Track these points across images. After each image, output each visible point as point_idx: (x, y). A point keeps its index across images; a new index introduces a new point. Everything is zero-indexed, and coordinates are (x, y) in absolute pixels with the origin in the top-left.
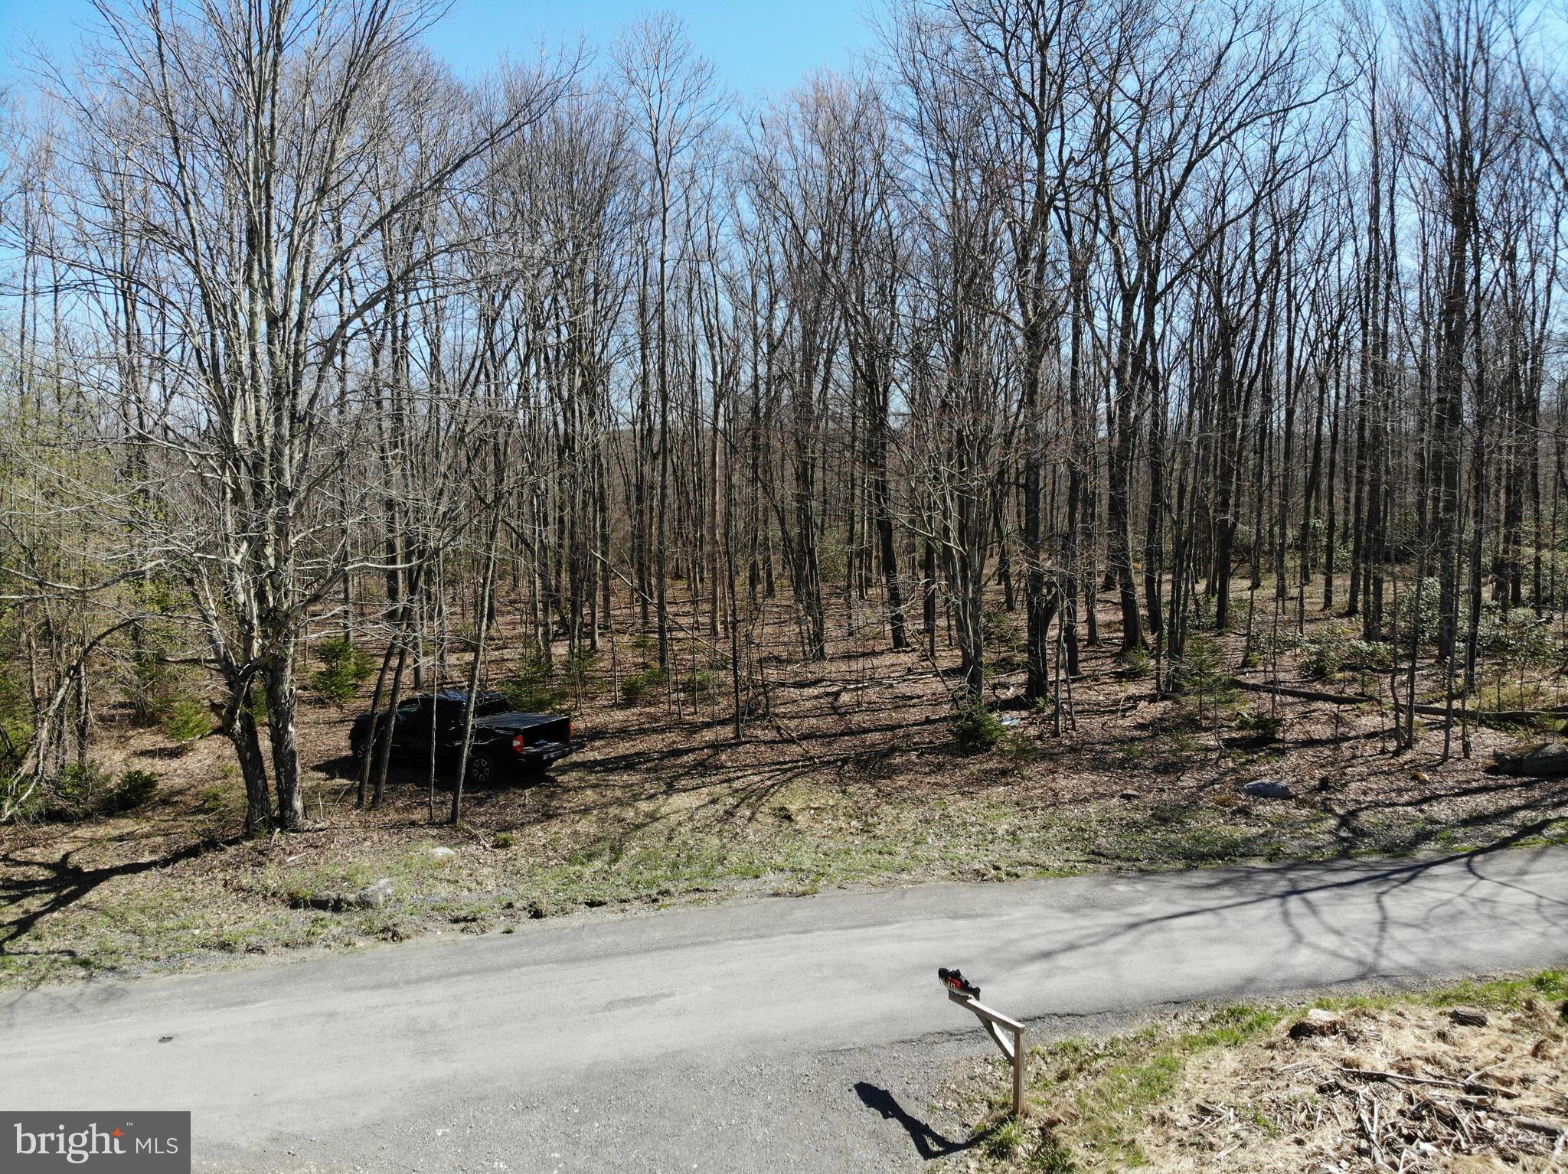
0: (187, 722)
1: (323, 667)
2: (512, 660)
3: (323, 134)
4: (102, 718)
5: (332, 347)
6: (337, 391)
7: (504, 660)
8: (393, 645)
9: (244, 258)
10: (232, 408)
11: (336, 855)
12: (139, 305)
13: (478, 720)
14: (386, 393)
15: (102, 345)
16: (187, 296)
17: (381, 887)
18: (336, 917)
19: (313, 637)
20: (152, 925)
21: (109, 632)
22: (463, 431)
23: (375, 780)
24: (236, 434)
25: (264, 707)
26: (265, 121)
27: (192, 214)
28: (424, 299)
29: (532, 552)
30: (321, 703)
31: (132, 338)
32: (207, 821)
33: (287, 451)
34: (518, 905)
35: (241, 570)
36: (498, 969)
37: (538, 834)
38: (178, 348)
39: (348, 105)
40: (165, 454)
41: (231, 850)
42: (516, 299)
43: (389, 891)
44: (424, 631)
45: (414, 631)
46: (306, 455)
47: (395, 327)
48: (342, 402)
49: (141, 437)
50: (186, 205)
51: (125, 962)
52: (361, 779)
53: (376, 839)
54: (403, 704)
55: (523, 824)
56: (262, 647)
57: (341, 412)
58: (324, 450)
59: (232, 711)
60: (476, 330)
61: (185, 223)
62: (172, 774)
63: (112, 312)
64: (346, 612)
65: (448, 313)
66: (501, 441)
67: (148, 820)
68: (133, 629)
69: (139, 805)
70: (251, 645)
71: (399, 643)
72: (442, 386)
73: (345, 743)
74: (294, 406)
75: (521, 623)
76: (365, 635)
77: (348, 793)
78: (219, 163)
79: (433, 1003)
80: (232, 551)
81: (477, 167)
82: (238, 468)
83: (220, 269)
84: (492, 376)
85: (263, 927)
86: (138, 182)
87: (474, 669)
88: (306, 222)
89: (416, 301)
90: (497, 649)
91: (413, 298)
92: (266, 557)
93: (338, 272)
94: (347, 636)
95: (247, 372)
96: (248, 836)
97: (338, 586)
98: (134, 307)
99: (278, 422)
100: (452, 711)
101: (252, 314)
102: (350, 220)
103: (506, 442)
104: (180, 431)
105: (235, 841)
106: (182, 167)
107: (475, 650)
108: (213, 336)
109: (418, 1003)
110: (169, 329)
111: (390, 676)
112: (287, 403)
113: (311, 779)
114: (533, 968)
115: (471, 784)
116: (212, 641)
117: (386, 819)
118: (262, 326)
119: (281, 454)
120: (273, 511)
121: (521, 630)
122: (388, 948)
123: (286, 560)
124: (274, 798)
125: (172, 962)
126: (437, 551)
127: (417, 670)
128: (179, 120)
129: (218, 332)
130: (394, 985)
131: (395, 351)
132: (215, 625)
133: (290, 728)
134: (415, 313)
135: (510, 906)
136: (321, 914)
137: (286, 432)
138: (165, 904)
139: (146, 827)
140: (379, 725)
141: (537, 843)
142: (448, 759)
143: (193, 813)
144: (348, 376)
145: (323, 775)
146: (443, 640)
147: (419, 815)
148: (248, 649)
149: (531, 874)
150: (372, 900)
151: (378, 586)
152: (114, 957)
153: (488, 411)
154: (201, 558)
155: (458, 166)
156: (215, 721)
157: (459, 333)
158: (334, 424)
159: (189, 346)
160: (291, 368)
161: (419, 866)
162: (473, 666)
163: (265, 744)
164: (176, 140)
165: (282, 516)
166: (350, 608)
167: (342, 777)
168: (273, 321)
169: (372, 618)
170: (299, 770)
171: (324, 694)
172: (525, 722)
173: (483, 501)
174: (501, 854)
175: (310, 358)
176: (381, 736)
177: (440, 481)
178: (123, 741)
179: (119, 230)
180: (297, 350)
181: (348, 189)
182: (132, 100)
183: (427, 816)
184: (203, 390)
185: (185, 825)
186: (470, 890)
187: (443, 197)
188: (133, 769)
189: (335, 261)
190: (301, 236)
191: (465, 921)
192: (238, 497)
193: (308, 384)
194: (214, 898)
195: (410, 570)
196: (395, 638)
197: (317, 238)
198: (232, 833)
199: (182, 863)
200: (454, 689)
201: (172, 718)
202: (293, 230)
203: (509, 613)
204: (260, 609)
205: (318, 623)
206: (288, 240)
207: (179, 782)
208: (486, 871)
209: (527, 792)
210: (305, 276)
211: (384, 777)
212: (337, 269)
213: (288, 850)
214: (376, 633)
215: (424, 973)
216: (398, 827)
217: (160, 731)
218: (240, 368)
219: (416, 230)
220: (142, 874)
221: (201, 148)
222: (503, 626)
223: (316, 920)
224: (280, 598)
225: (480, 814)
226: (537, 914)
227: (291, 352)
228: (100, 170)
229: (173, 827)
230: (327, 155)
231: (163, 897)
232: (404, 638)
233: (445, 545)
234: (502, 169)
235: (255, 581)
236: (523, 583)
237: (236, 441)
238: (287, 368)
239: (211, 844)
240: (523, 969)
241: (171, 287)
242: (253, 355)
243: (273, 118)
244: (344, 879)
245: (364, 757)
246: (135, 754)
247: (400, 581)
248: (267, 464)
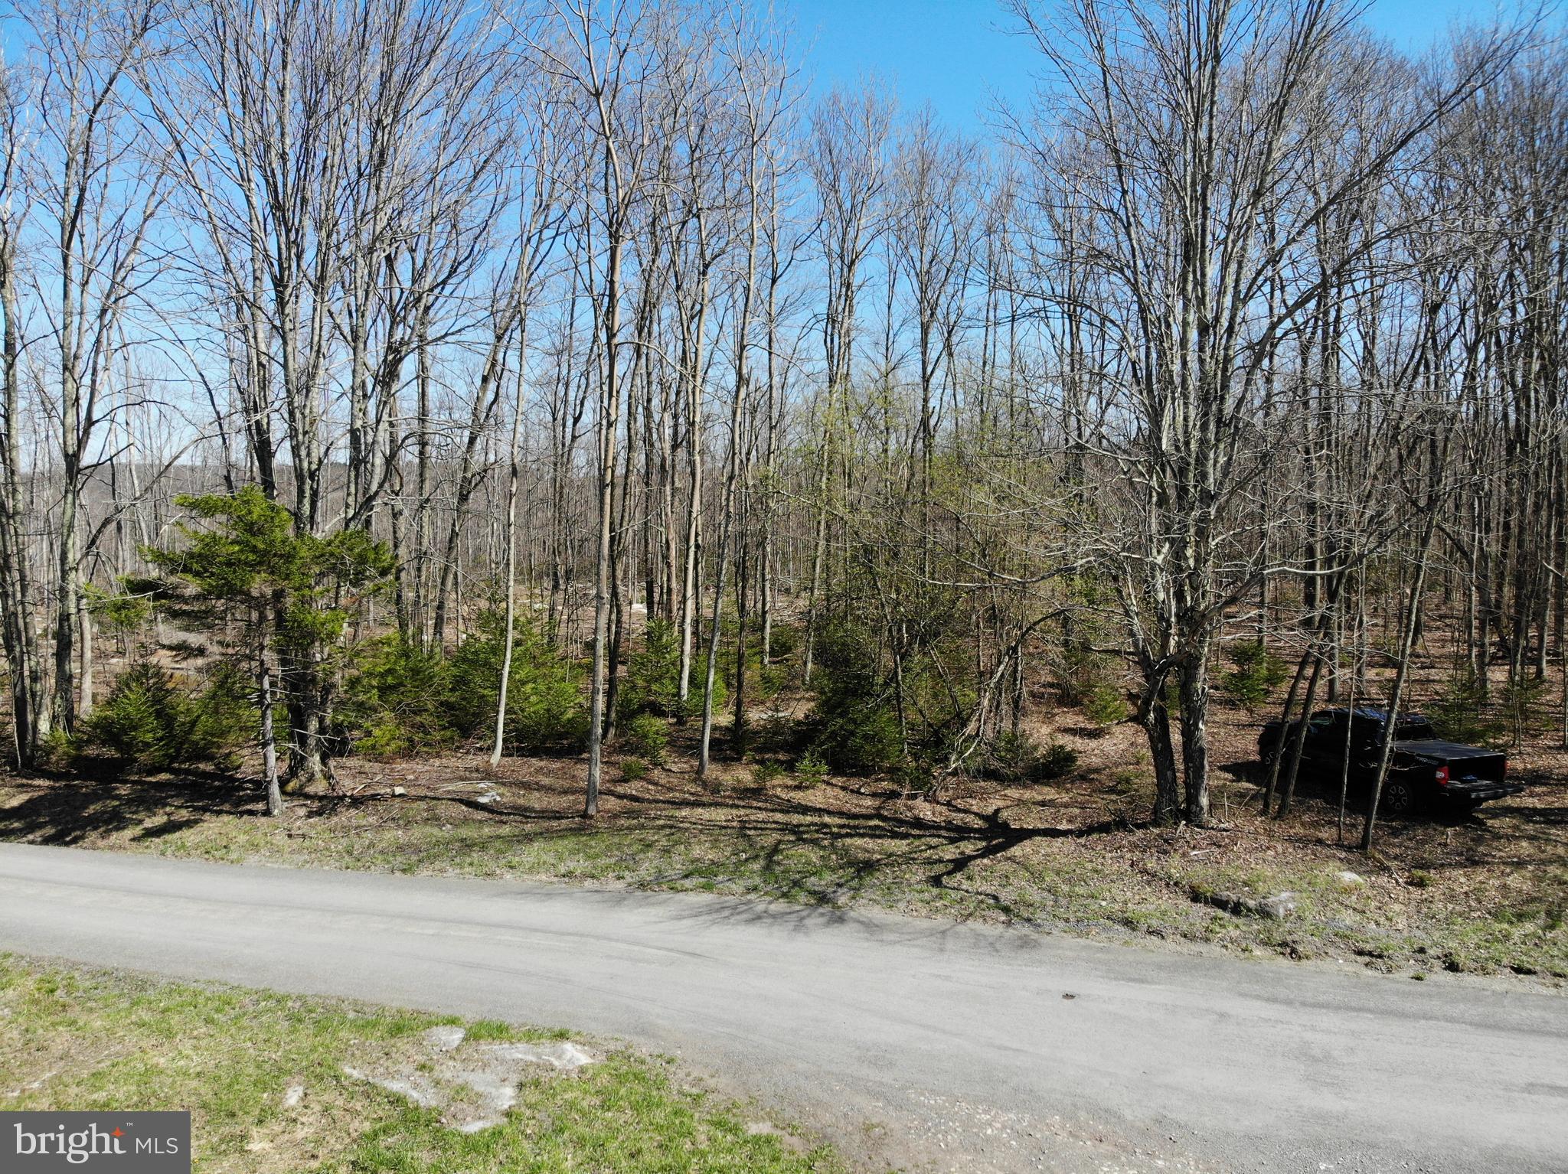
0: (1105, 707)
1: (1235, 669)
2: (1440, 681)
3: (1260, 136)
4: (1032, 694)
5: (1263, 348)
6: (1263, 393)
7: (1429, 681)
8: (1308, 654)
9: (1179, 270)
10: (1162, 416)
11: (1239, 858)
12: (1082, 326)
13: (1397, 743)
14: (1314, 392)
15: (1050, 365)
16: (1125, 312)
17: (1283, 900)
18: (1234, 919)
19: (1227, 639)
20: (1065, 888)
21: (1043, 619)
22: (1397, 427)
23: (1282, 790)
24: (1164, 441)
25: (1177, 701)
26: (1203, 135)
27: (1133, 236)
28: (1360, 290)
29: (1470, 562)
30: (1231, 704)
31: (1076, 357)
32: (1120, 803)
33: (1212, 455)
34: (1431, 952)
35: (1162, 570)
36: (1402, 1015)
37: (1460, 880)
38: (1115, 363)
39: (1285, 103)
40: (1099, 462)
41: (1140, 833)
42: (1465, 280)
43: (1291, 906)
44: (1341, 640)
45: (1332, 641)
46: (1230, 459)
47: (1326, 324)
48: (1268, 405)
49: (1079, 446)
50: (1127, 228)
51: (1040, 917)
52: (1268, 786)
53: (1280, 849)
54: (1315, 715)
55: (1442, 865)
56: (1178, 644)
57: (1267, 415)
58: (1248, 453)
59: (1147, 702)
60: (1416, 318)
61: (1125, 246)
62: (1091, 752)
63: (1059, 334)
64: (1261, 616)
65: (1385, 302)
66: (1440, 437)
67: (1068, 791)
68: (1063, 618)
69: (1060, 775)
70: (1168, 642)
71: (1315, 652)
72: (1375, 380)
73: (1253, 747)
74: (1220, 411)
75: (1453, 640)
76: (1279, 640)
77: (1254, 798)
78: (1158, 182)
79: (1328, 1032)
80: (1155, 551)
81: (1425, 141)
82: (1164, 472)
83: (1156, 285)
84: (1432, 366)
85: (1164, 913)
86: (1085, 211)
87: (1396, 687)
88: (1240, 227)
89: (1351, 293)
90: (1422, 668)
91: (1347, 291)
92: (1186, 559)
93: (1270, 274)
94: (1260, 641)
95: (1177, 380)
96: (1156, 823)
97: (1256, 589)
98: (1078, 328)
99: (1204, 427)
100: (1368, 730)
101: (1185, 324)
102: (1283, 219)
103: (1447, 439)
104: (1114, 440)
105: (1142, 826)
106: (1124, 192)
107: (1399, 666)
108: (1148, 348)
109: (1313, 1028)
110: (1108, 346)
111: (1304, 685)
112: (1214, 408)
113: (1218, 778)
114: (1443, 1023)
115: (1386, 811)
116: (1132, 634)
117: (1292, 831)
118: (1193, 335)
119: (1206, 458)
120: (1196, 513)
121: (1451, 649)
122: (1285, 963)
123: (1206, 561)
124: (1181, 791)
125: (1080, 926)
126: (1361, 556)
127: (1332, 682)
128: (1123, 148)
129: (1152, 344)
130: (1289, 1002)
131: (1325, 348)
132: (1136, 621)
133: (1201, 726)
134: (1349, 307)
135: (1422, 950)
136: (1220, 913)
137: (1211, 436)
138: (1078, 872)
139: (1065, 798)
140: (1289, 734)
141: (1458, 889)
142: (1363, 782)
143: (1107, 792)
144: (1275, 378)
145: (1229, 776)
146: (1362, 653)
147: (1327, 834)
148: (1165, 646)
149: (1449, 921)
150: (1272, 911)
151: (1295, 592)
152: (1031, 909)
153: (1427, 405)
154: (1127, 557)
155: (1403, 143)
156: (1131, 709)
157: (1396, 322)
158: (1259, 427)
159: (1125, 360)
160: (1219, 373)
161: (1323, 887)
162: (1395, 684)
163: (1176, 738)
164: (1119, 167)
165: (1204, 518)
166: (1265, 611)
167: (1248, 781)
168: (1204, 329)
169: (1288, 623)
170: (1207, 768)
171: (1236, 696)
172: (1454, 753)
173: (1414, 503)
174: (1416, 893)
175: (1238, 362)
176: (1291, 746)
177: (1368, 483)
178: (1049, 717)
179: (1067, 260)
180: (1226, 355)
181: (1282, 188)
182: (1080, 136)
183: (1335, 837)
184: (1135, 401)
185: (1100, 802)
186: (1378, 924)
187: (1384, 180)
188: (1057, 743)
189: (1268, 262)
190: (1234, 242)
191: (1372, 956)
192: (1163, 500)
193: (1236, 388)
194: (1122, 875)
195: (1330, 577)
196: (1310, 647)
197: (1251, 242)
198: (1142, 817)
199: (1095, 836)
200: (1371, 706)
201: (1092, 702)
202: (1227, 237)
203: (1438, 628)
204: (1178, 608)
205: (1232, 626)
206: (1222, 247)
207: (1096, 761)
208: (1397, 907)
209: (1450, 831)
210: (1237, 281)
211: (1292, 788)
212: (1269, 272)
213: (1192, 843)
214: (1290, 640)
215: (1322, 998)
216: (1303, 842)
217: (1081, 712)
218: (1171, 377)
219: (1353, 219)
220: (1060, 840)
221: (1141, 171)
222: (1431, 642)
223: (1215, 918)
224: (1198, 599)
225: (1394, 845)
226: (1453, 967)
227: (1221, 358)
228: (1051, 206)
229: (1088, 802)
230: (1264, 157)
231: (1076, 864)
232: (1320, 647)
233: (1371, 551)
234: (1452, 141)
235: (1175, 581)
236: (1457, 596)
237: (1164, 447)
238: (1216, 374)
239: (1121, 824)
240: (1431, 1023)
241: (1110, 306)
242: (1184, 363)
243: (1211, 130)
244: (1245, 884)
245: (1273, 764)
246: (1059, 730)
247: (1318, 587)
248: (1192, 468)
